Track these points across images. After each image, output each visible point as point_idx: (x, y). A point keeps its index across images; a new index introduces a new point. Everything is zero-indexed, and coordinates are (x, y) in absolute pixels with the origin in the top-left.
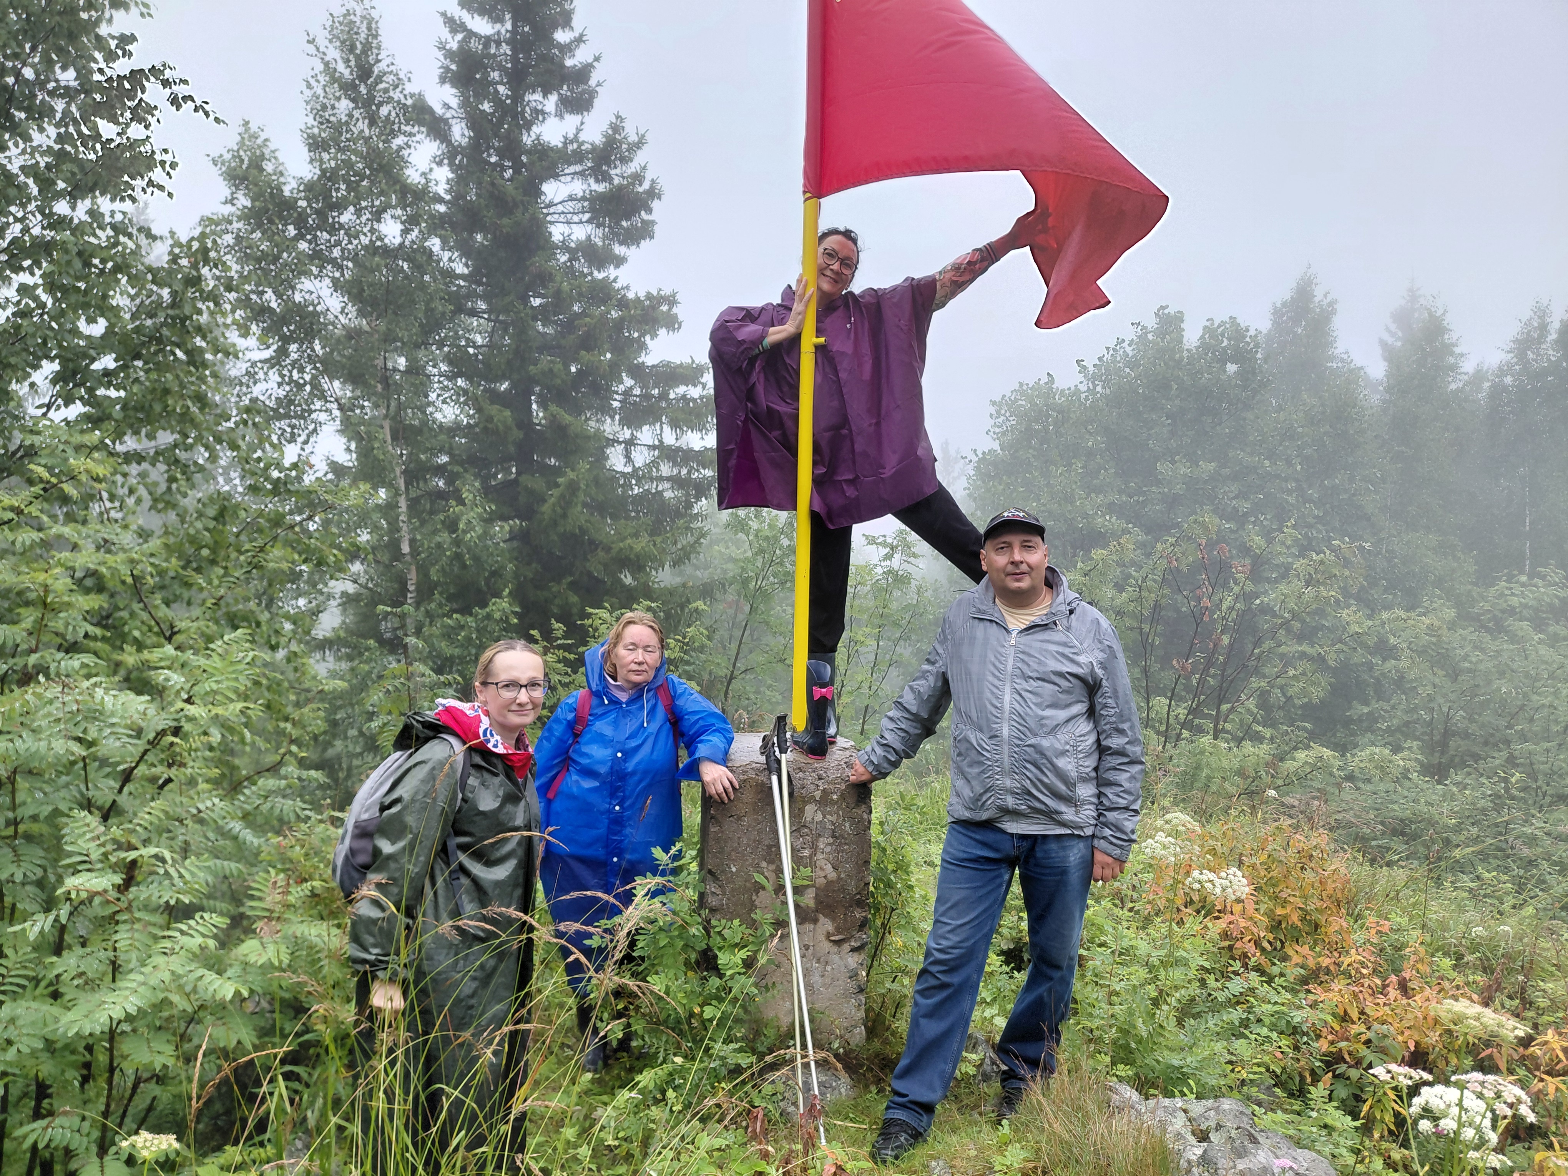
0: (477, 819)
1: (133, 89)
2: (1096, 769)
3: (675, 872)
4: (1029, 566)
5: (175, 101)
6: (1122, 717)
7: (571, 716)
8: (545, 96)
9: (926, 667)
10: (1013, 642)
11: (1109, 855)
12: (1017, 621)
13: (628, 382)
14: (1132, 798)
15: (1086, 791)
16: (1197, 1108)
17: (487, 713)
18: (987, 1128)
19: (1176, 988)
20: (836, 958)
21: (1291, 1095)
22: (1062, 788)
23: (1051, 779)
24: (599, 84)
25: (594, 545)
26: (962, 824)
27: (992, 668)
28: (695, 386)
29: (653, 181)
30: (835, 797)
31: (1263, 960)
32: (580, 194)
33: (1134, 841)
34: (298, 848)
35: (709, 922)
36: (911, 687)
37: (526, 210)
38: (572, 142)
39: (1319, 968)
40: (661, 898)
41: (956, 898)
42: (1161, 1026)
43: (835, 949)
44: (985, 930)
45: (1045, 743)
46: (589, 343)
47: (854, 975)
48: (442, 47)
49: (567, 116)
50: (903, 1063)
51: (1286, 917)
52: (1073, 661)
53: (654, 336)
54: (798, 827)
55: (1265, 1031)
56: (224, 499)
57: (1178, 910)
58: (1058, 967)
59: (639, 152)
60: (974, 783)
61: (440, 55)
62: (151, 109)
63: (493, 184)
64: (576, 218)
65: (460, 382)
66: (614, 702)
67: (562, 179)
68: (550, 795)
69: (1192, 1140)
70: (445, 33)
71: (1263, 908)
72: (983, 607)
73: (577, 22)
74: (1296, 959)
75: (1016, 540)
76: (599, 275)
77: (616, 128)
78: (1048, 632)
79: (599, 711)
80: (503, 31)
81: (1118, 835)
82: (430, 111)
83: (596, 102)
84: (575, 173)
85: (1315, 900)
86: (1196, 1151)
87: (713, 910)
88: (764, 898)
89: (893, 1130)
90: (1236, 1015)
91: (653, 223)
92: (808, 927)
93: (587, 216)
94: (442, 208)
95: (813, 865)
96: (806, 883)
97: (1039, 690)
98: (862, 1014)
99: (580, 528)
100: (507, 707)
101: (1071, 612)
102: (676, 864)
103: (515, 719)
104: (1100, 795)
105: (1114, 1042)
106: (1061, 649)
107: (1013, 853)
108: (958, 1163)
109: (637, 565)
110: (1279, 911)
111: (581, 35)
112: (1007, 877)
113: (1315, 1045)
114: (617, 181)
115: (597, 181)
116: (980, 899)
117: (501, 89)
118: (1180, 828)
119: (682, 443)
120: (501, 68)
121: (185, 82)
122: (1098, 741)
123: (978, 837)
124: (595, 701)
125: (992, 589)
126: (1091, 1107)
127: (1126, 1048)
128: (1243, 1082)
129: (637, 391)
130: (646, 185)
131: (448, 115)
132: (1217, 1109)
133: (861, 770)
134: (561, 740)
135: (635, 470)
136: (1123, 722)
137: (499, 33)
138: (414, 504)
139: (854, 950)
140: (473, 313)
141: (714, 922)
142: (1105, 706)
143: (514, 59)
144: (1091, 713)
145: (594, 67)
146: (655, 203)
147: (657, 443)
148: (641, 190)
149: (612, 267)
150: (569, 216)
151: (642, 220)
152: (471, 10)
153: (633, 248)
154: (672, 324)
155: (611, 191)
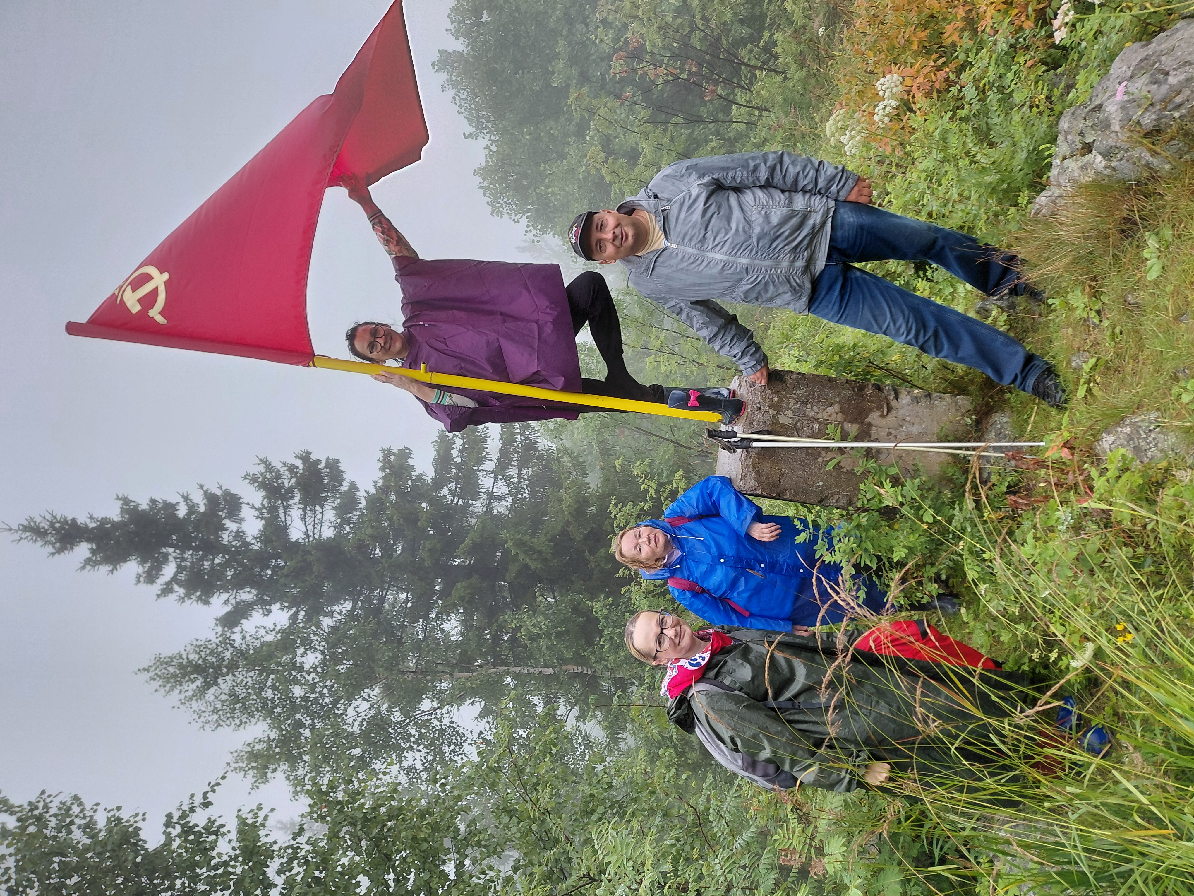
0: (756, 683)
1: (194, 833)
2: (783, 191)
3: (816, 527)
4: (616, 227)
5: (206, 805)
6: (745, 166)
7: (688, 594)
8: (226, 530)
9: (684, 316)
10: (674, 246)
11: (852, 189)
12: (659, 241)
13: (445, 491)
14: (809, 166)
15: (800, 202)
16: (1062, 148)
17: (678, 660)
18: (1052, 316)
19: (964, 144)
20: (901, 412)
21: (1065, 57)
22: (794, 221)
23: (786, 229)
24: (220, 488)
25: (564, 533)
26: (812, 303)
27: (694, 266)
28: (454, 443)
29: (296, 457)
30: (776, 399)
31: (952, 66)
32: (301, 511)
33: (844, 168)
34: (761, 798)
35: (859, 508)
36: (698, 330)
37: (309, 553)
38: (261, 513)
39: (965, 19)
40: (835, 542)
41: (869, 316)
42: (993, 163)
43: (894, 412)
44: (898, 296)
45: (757, 230)
46: (412, 519)
47: (916, 400)
48: (182, 600)
49: (242, 515)
50: (990, 373)
51: (920, 42)
52: (695, 200)
53: (412, 468)
54: (795, 431)
55: (1010, 76)
56: (498, 808)
57: (903, 128)
58: (935, 241)
59: (273, 464)
60: (781, 290)
61: (188, 602)
62: (211, 822)
63: (287, 576)
64: (319, 516)
65: (432, 615)
66: (681, 560)
67: (288, 523)
68: (747, 614)
69: (1088, 158)
70: (172, 597)
71: (910, 60)
72: (644, 266)
73: (173, 499)
74: (955, 38)
75: (596, 235)
76: (363, 504)
77: (254, 480)
78: (670, 217)
79: (686, 573)
80: (174, 555)
81: (837, 180)
82: (228, 614)
83: (233, 491)
84: (285, 513)
85: (910, 16)
86: (1098, 160)
87: (850, 503)
88: (846, 463)
89: (1041, 389)
90: (993, 97)
91: (328, 459)
92: (873, 431)
93: (318, 508)
94: (302, 614)
95: (827, 422)
96: (839, 431)
97: (715, 230)
98: (947, 397)
99: (550, 541)
100: (675, 645)
101: (656, 197)
102: (811, 527)
103: (686, 641)
104: (804, 191)
105: (1000, 202)
106: (685, 208)
107: (840, 266)
108: (1076, 345)
109: (582, 503)
110: (915, 47)
111: (183, 496)
112: (858, 274)
113: (1027, 32)
114: (292, 484)
115: (292, 498)
116: (873, 297)
117: (217, 561)
118: (839, 125)
119: (495, 457)
120: (202, 559)
121: (192, 796)
122: (761, 187)
123: (824, 293)
124: (678, 575)
125: (630, 257)
126: (1049, 235)
127: (1006, 191)
128: (1048, 98)
129: (453, 485)
130: (299, 463)
131: (233, 601)
132: (1067, 133)
133: (758, 374)
134: (706, 604)
135: (510, 493)
136: (748, 166)
137: (175, 558)
138: (519, 661)
139: (897, 398)
140: (382, 600)
141: (859, 504)
142: (734, 178)
143: (196, 549)
144: (738, 190)
145: (207, 490)
146: (314, 457)
147: (493, 475)
148: (301, 466)
149: (357, 493)
150: (317, 521)
151: (325, 467)
152: (157, 576)
153: (345, 476)
154: (405, 454)
155: (299, 490)
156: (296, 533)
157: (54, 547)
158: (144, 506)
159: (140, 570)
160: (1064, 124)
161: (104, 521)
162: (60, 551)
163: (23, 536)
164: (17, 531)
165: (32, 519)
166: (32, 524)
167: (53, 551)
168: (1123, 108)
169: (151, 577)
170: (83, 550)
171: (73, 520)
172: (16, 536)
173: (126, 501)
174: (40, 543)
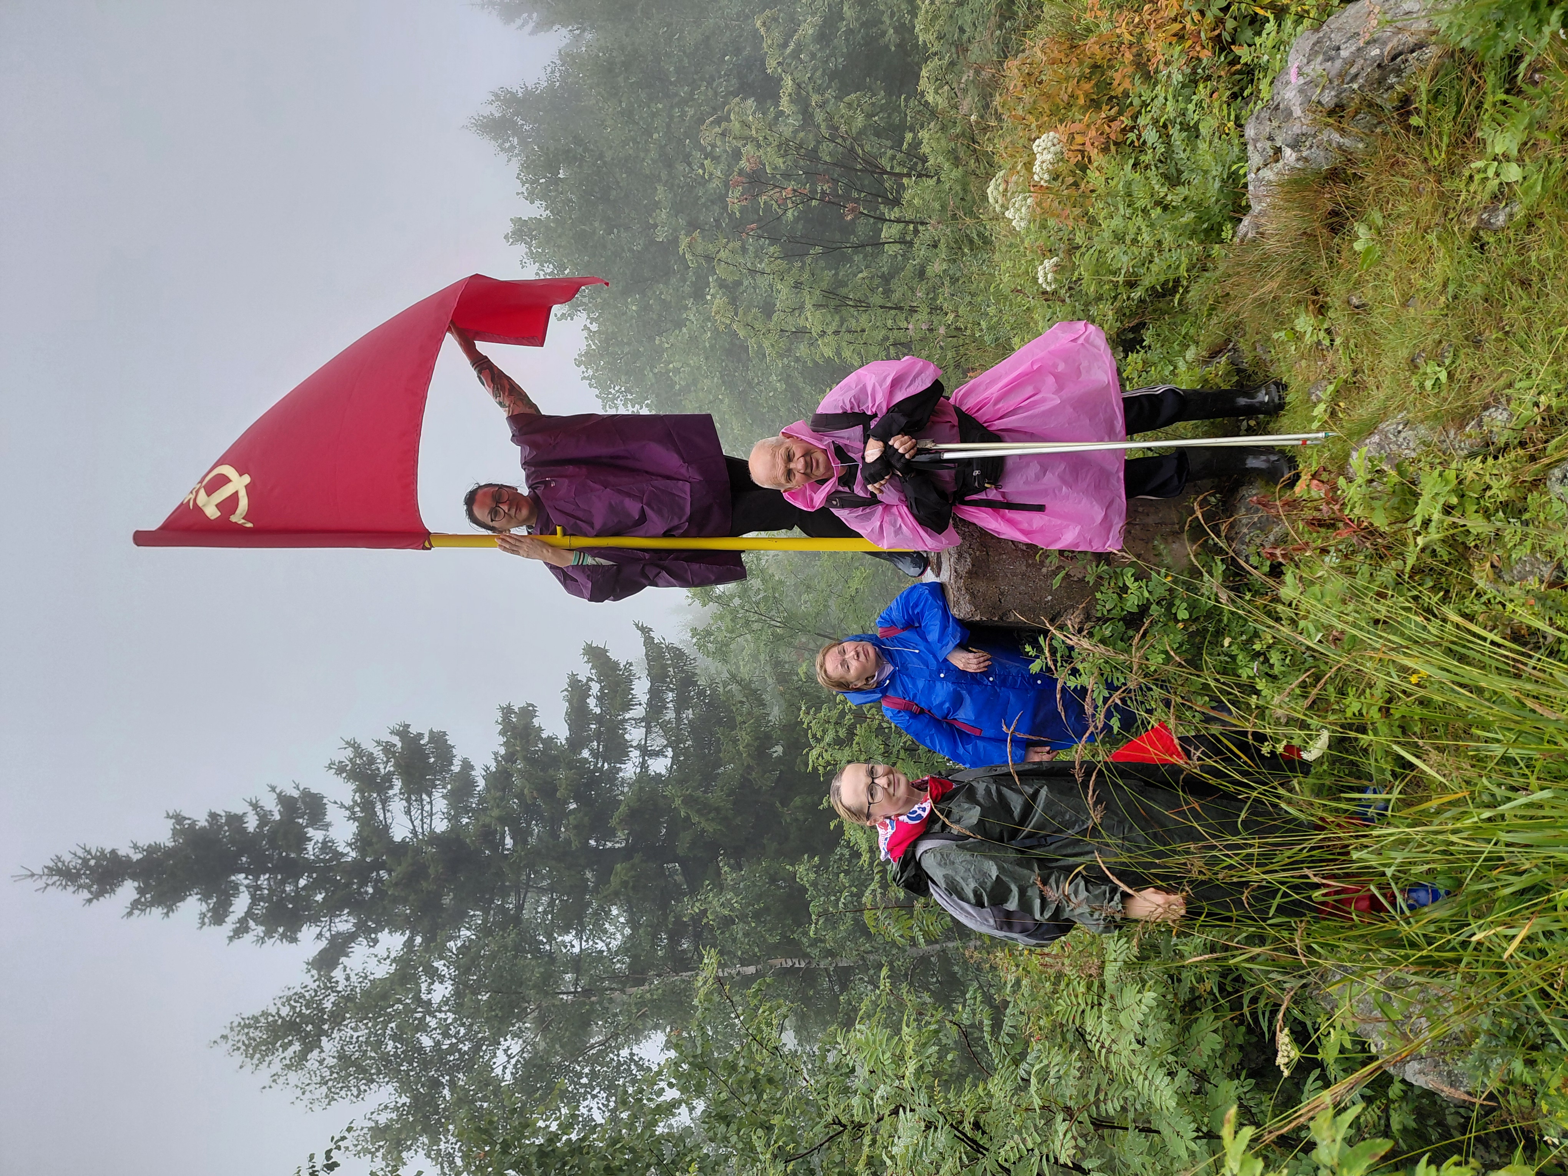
8: (310, 839)
13: (586, 754)
16: (1256, 160)
19: (1152, 190)
21: (1250, 80)
24: (297, 787)
25: (745, 782)
28: (590, 688)
29: (392, 732)
31: (1127, 114)
32: (404, 803)
37: (421, 851)
38: (353, 813)
39: (1134, 62)
42: (1185, 200)
46: (548, 790)
48: (261, 940)
49: (328, 819)
53: (540, 729)
55: (1191, 107)
57: (1081, 192)
59: (364, 746)
61: (269, 942)
67: (389, 821)
69: (1281, 160)
70: (249, 938)
74: (1126, 83)
76: (481, 784)
77: (340, 769)
80: (246, 882)
82: (323, 952)
83: (314, 790)
84: (384, 809)
86: (1290, 156)
87: (1088, 615)
88: (1076, 571)
91: (431, 732)
93: (424, 796)
94: (418, 940)
99: (728, 795)
105: (1202, 242)
109: (764, 741)
111: (251, 804)
114: (390, 768)
115: (391, 787)
117: (302, 882)
119: (644, 698)
120: (283, 882)
126: (1257, 255)
127: (1207, 231)
128: (1237, 122)
129: (594, 745)
130: (396, 740)
131: (328, 935)
132: (1256, 141)
135: (670, 744)
137: (247, 887)
143: (273, 871)
145: (281, 792)
146: (414, 730)
147: (643, 724)
148: (399, 745)
149: (473, 773)
150: (425, 814)
151: (429, 743)
152: (226, 913)
153: (455, 751)
154: (528, 712)
155: (399, 774)
156: (400, 831)
157: (90, 892)
158: (202, 822)
159: (204, 907)
160: (1250, 132)
161: (152, 850)
162: (98, 895)
163: (50, 882)
164: (41, 876)
165: (59, 858)
166: (60, 864)
167: (89, 896)
168: (1301, 91)
169: (218, 915)
170: (128, 890)
171: (113, 852)
172: (41, 883)
173: (179, 819)
174: (71, 889)
